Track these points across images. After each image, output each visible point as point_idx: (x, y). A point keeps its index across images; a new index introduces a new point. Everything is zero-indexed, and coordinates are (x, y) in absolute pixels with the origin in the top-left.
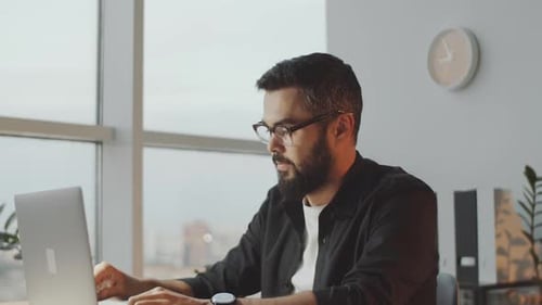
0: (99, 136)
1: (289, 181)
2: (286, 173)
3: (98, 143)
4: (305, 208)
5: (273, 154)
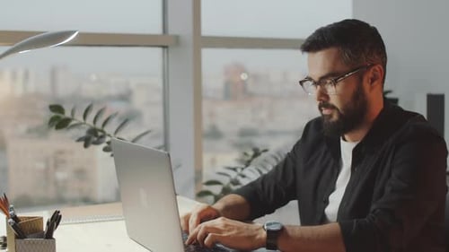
0: (164, 42)
1: (333, 122)
2: (331, 116)
3: (164, 47)
4: (342, 141)
5: (318, 102)
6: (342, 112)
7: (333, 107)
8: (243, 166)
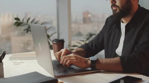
5: (111, 4)
6: (121, 8)
7: (117, 6)
8: (86, 40)
